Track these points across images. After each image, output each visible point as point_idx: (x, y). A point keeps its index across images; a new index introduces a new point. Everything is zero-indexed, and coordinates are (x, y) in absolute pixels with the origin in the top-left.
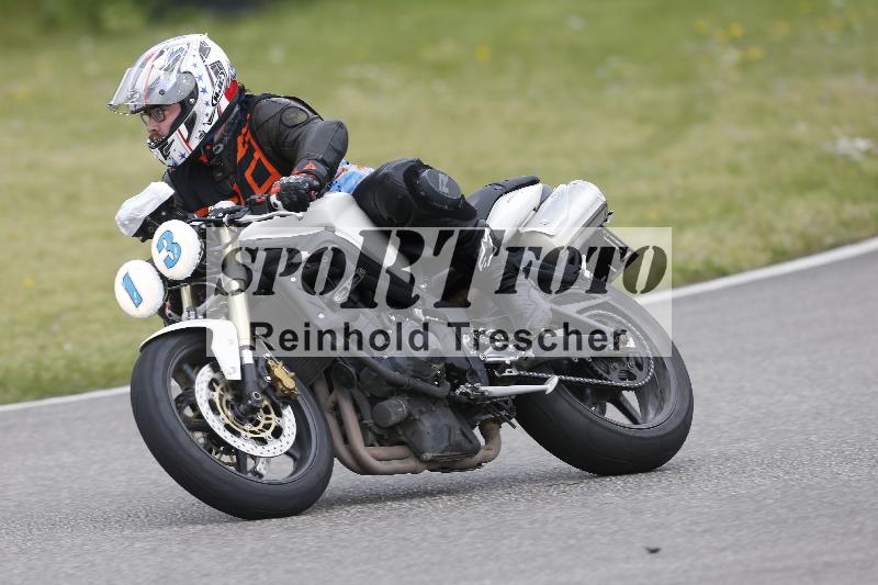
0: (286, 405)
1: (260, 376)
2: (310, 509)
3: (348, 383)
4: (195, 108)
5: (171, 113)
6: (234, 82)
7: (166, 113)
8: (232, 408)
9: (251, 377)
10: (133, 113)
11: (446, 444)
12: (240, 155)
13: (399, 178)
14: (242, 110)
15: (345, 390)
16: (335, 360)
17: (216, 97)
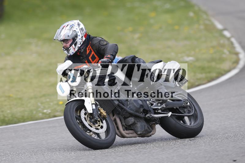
0: (103, 120)
1: (97, 112)
3: (119, 114)
4: (77, 40)
5: (70, 41)
6: (86, 33)
10: (60, 41)
11: (144, 130)
12: (88, 53)
13: (130, 60)
16: (115, 107)
17: (82, 37)
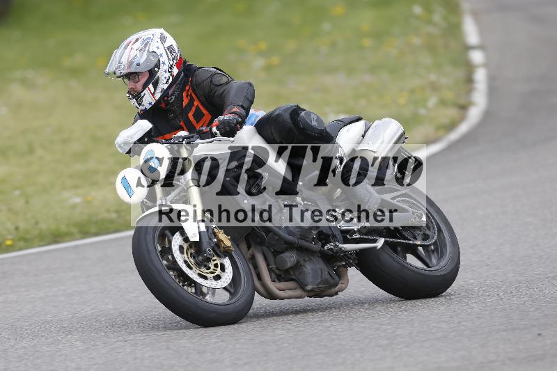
0: (225, 256)
1: (210, 239)
2: (242, 321)
3: (261, 243)
4: (158, 74)
5: (143, 77)
6: (180, 58)
7: (140, 77)
8: (194, 258)
9: (206, 239)
10: (119, 77)
11: (319, 280)
12: (185, 103)
13: (287, 116)
14: (186, 75)
15: (258, 247)
16: (253, 228)
17: (171, 67)
